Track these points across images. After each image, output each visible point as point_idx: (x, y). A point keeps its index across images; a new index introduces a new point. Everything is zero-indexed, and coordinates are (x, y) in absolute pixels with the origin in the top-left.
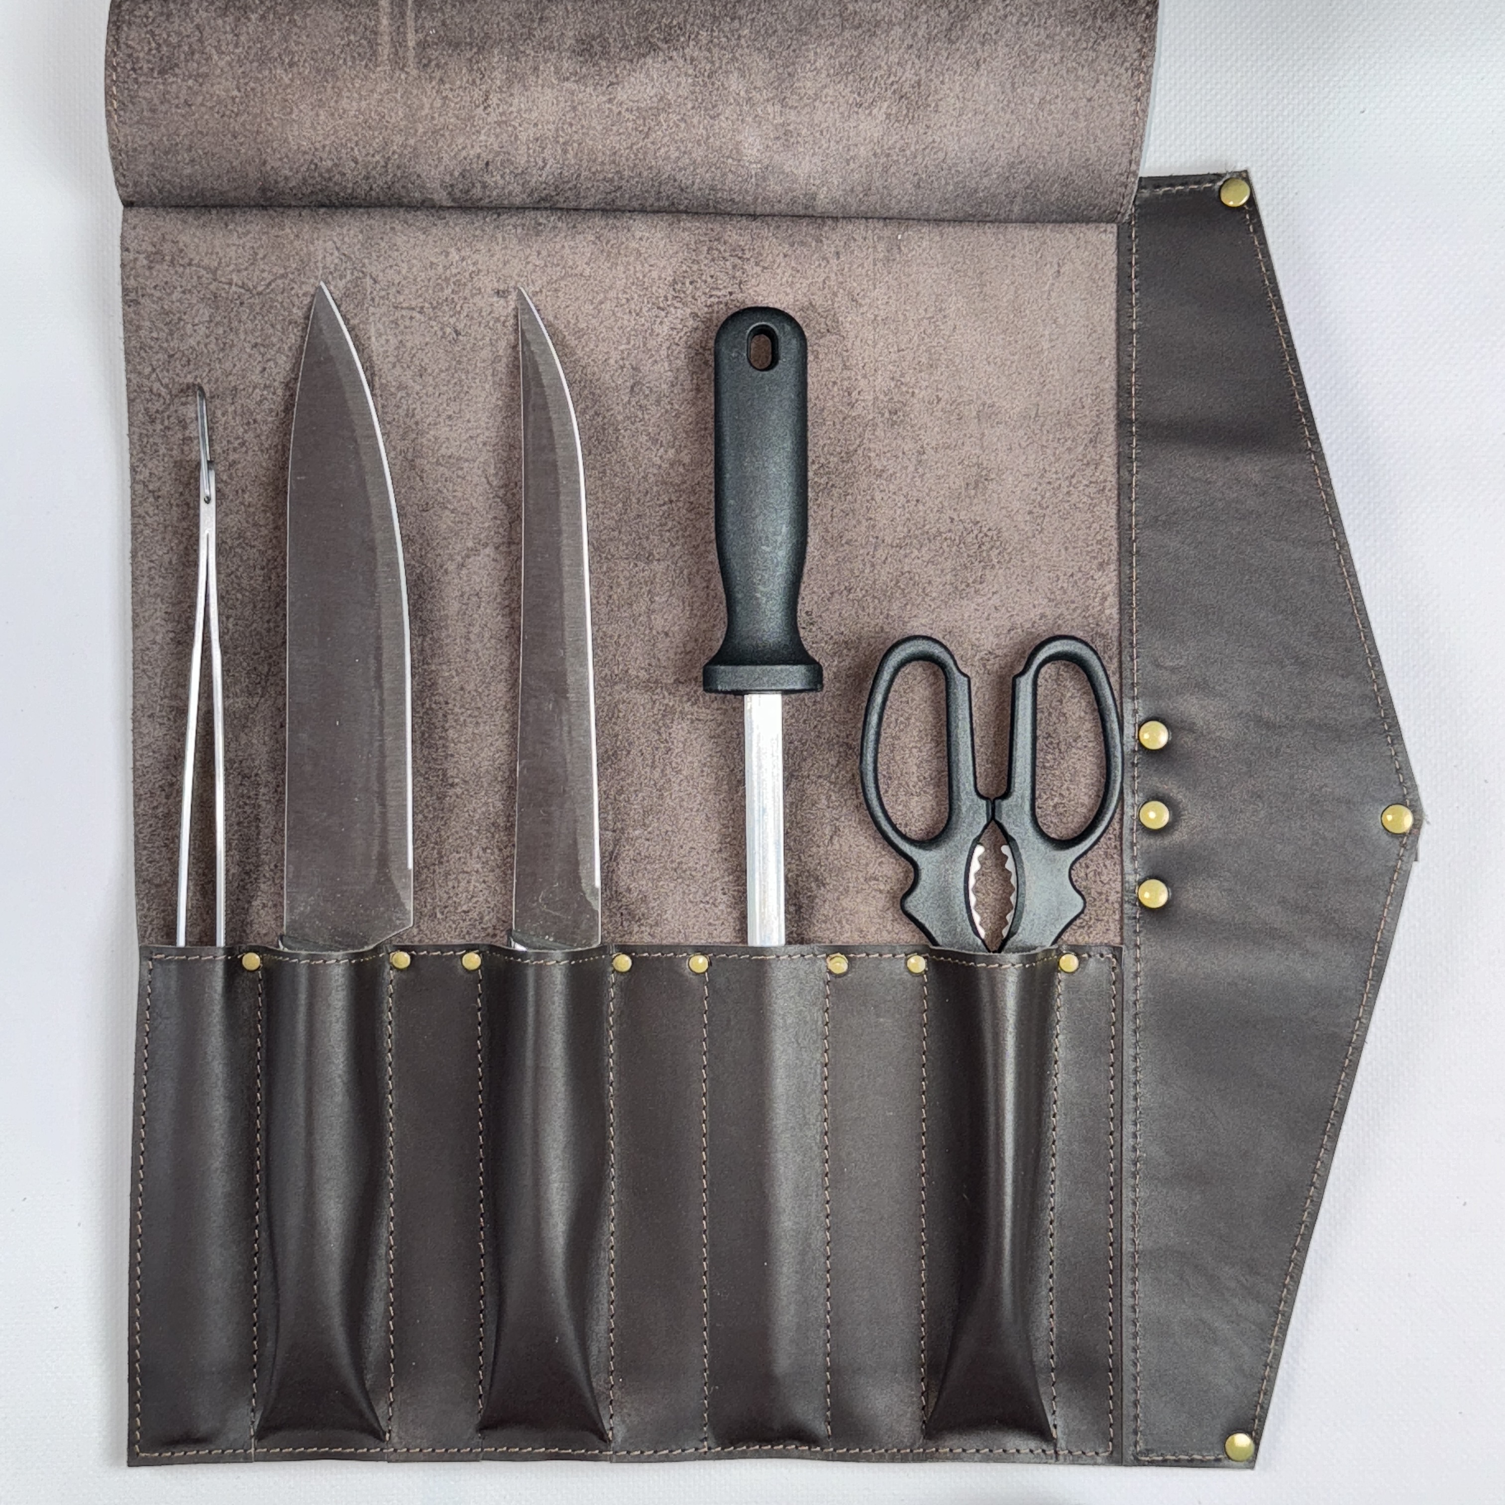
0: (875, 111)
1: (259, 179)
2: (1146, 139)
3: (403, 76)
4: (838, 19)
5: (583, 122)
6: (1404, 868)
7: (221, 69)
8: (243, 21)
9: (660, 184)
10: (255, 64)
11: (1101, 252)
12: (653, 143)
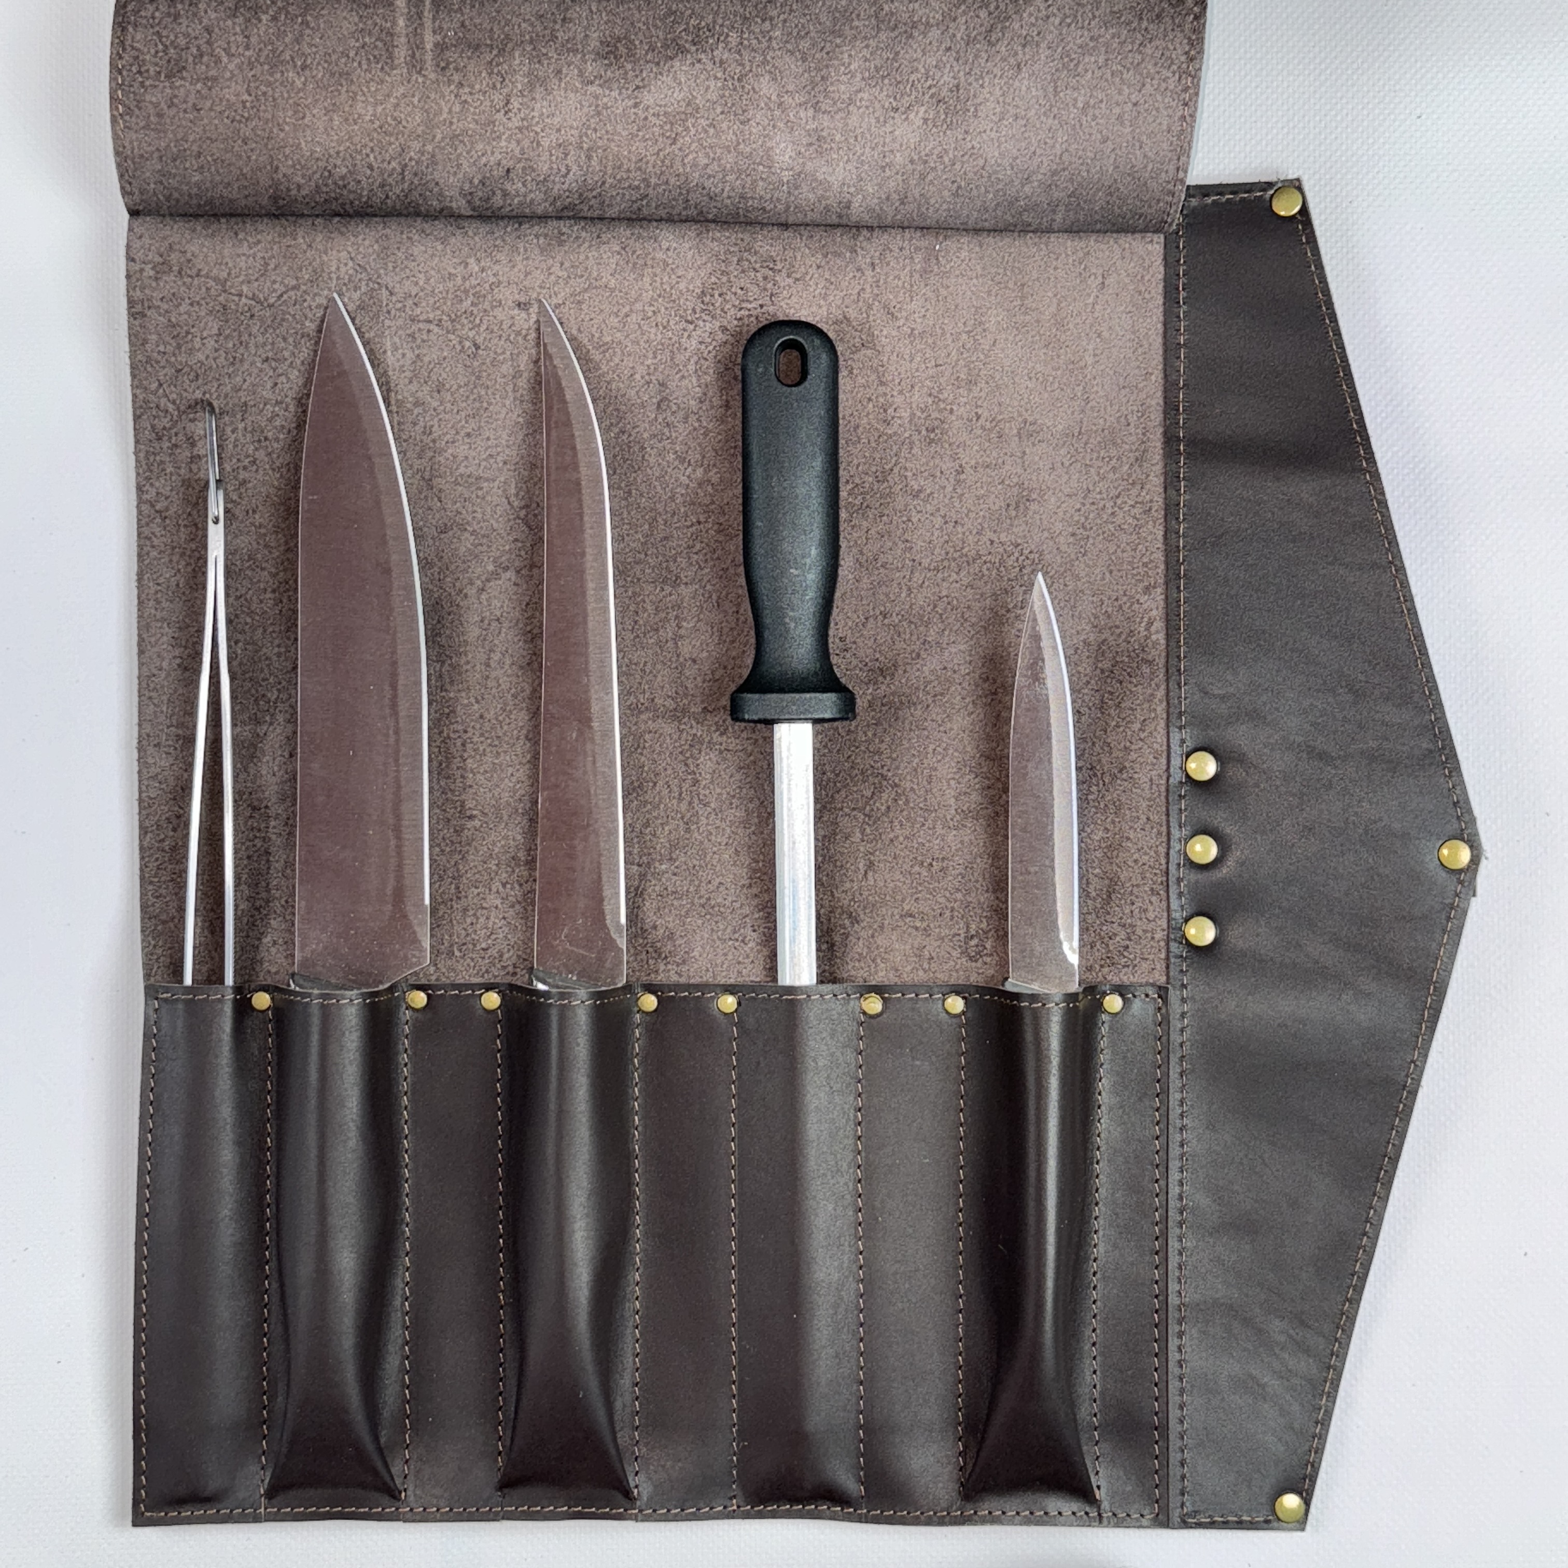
0: (912, 116)
1: (270, 186)
2: (1194, 145)
3: (420, 80)
4: (873, 20)
5: (608, 127)
6: (1461, 905)
7: (231, 72)
8: (254, 21)
9: (688, 192)
10: (266, 67)
11: (1147, 263)
12: (680, 149)
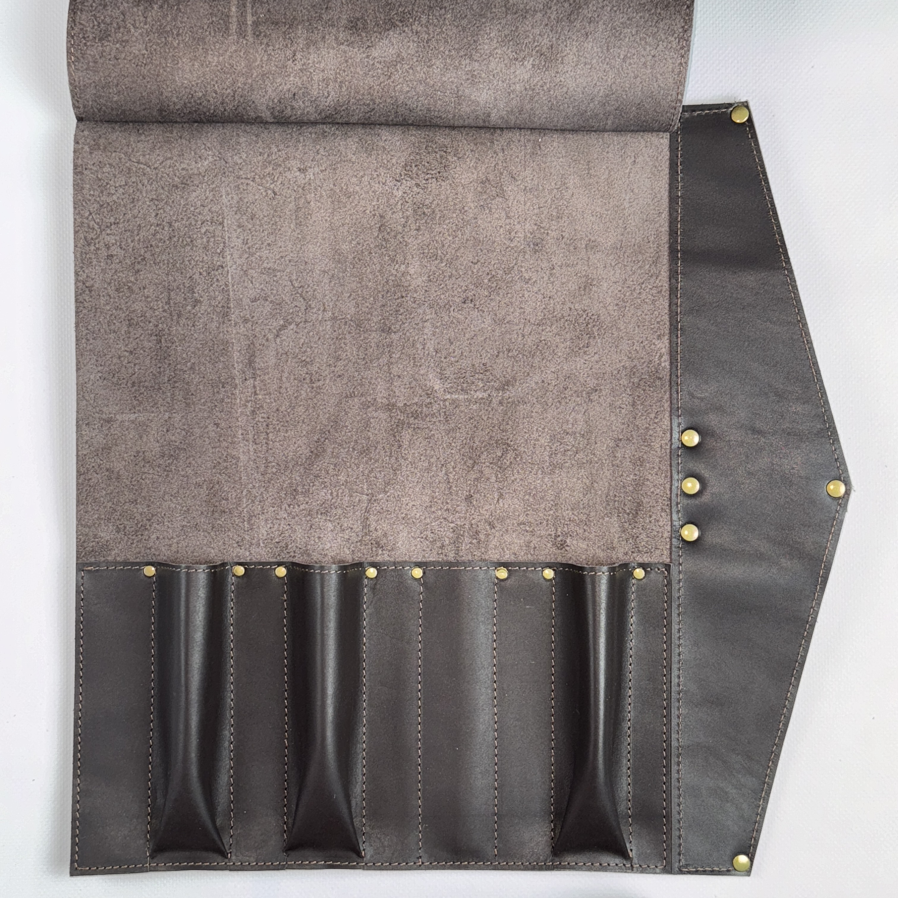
0: (526, 63)
1: (158, 104)
2: (687, 80)
3: (244, 42)
4: (503, 8)
5: (352, 69)
6: (840, 518)
7: (136, 38)
8: (149, 8)
9: (397, 107)
10: (156, 35)
11: (660, 150)
12: (393, 82)
